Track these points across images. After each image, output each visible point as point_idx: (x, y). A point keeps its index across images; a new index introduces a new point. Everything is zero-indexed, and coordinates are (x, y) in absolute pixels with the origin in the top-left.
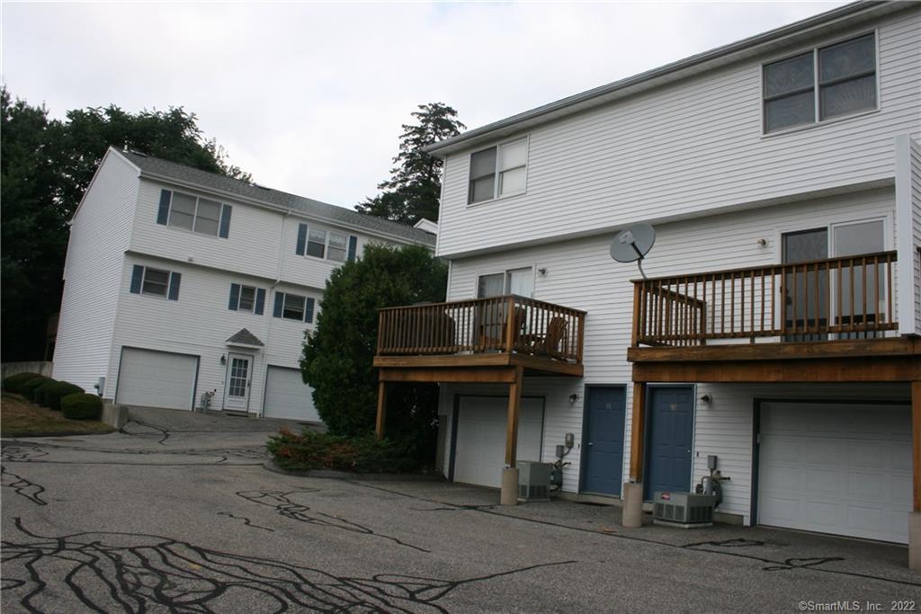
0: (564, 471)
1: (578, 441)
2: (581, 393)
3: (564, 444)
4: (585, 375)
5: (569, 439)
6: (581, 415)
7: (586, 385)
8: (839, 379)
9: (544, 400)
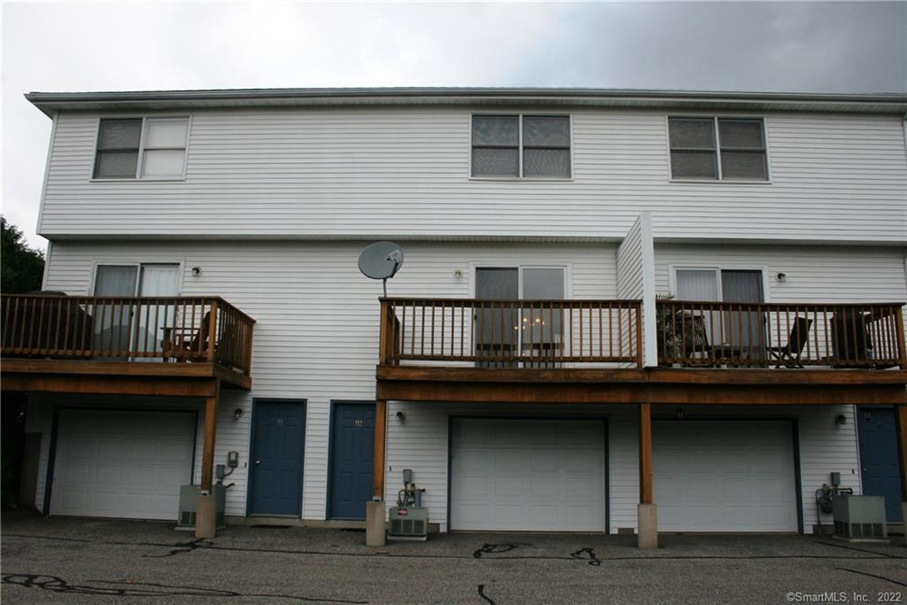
0: (227, 494)
1: (244, 459)
2: (248, 407)
3: (226, 464)
4: (253, 388)
5: (233, 458)
6: (248, 432)
7: (254, 399)
8: (586, 400)
9: (197, 415)
